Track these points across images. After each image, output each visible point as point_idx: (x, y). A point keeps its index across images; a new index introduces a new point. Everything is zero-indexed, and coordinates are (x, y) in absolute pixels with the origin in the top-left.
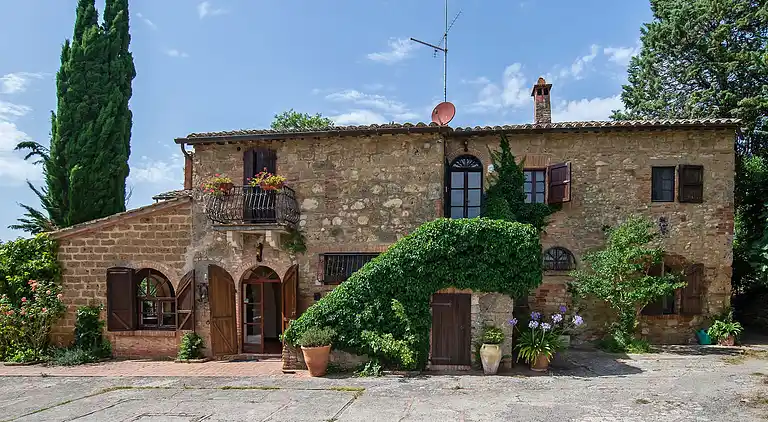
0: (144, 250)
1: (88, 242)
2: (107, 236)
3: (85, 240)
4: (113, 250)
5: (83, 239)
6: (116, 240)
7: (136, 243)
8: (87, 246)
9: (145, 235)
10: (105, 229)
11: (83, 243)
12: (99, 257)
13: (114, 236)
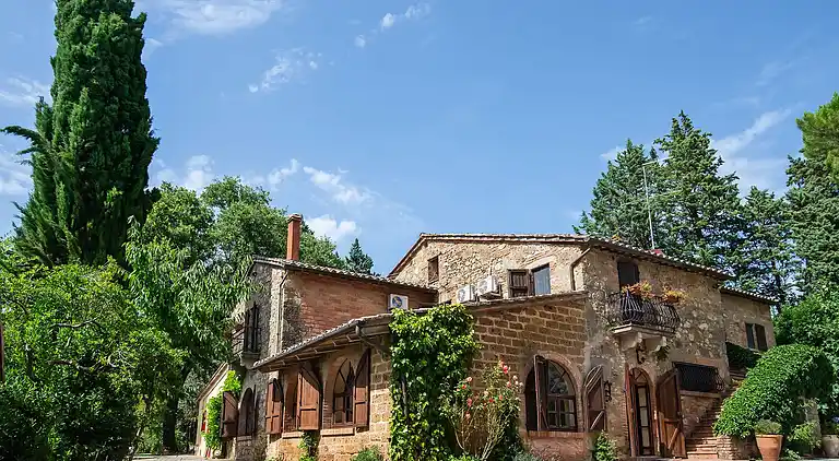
0: (550, 340)
1: (496, 322)
2: (514, 318)
3: (493, 319)
4: (521, 335)
5: (490, 318)
6: (523, 325)
7: (541, 330)
8: (495, 326)
9: (549, 324)
10: (512, 310)
11: (491, 323)
12: (508, 342)
13: (522, 319)
